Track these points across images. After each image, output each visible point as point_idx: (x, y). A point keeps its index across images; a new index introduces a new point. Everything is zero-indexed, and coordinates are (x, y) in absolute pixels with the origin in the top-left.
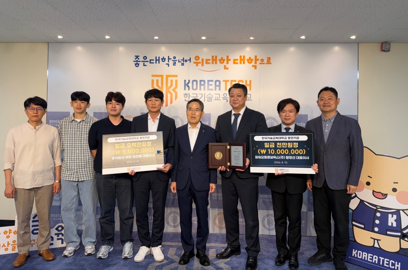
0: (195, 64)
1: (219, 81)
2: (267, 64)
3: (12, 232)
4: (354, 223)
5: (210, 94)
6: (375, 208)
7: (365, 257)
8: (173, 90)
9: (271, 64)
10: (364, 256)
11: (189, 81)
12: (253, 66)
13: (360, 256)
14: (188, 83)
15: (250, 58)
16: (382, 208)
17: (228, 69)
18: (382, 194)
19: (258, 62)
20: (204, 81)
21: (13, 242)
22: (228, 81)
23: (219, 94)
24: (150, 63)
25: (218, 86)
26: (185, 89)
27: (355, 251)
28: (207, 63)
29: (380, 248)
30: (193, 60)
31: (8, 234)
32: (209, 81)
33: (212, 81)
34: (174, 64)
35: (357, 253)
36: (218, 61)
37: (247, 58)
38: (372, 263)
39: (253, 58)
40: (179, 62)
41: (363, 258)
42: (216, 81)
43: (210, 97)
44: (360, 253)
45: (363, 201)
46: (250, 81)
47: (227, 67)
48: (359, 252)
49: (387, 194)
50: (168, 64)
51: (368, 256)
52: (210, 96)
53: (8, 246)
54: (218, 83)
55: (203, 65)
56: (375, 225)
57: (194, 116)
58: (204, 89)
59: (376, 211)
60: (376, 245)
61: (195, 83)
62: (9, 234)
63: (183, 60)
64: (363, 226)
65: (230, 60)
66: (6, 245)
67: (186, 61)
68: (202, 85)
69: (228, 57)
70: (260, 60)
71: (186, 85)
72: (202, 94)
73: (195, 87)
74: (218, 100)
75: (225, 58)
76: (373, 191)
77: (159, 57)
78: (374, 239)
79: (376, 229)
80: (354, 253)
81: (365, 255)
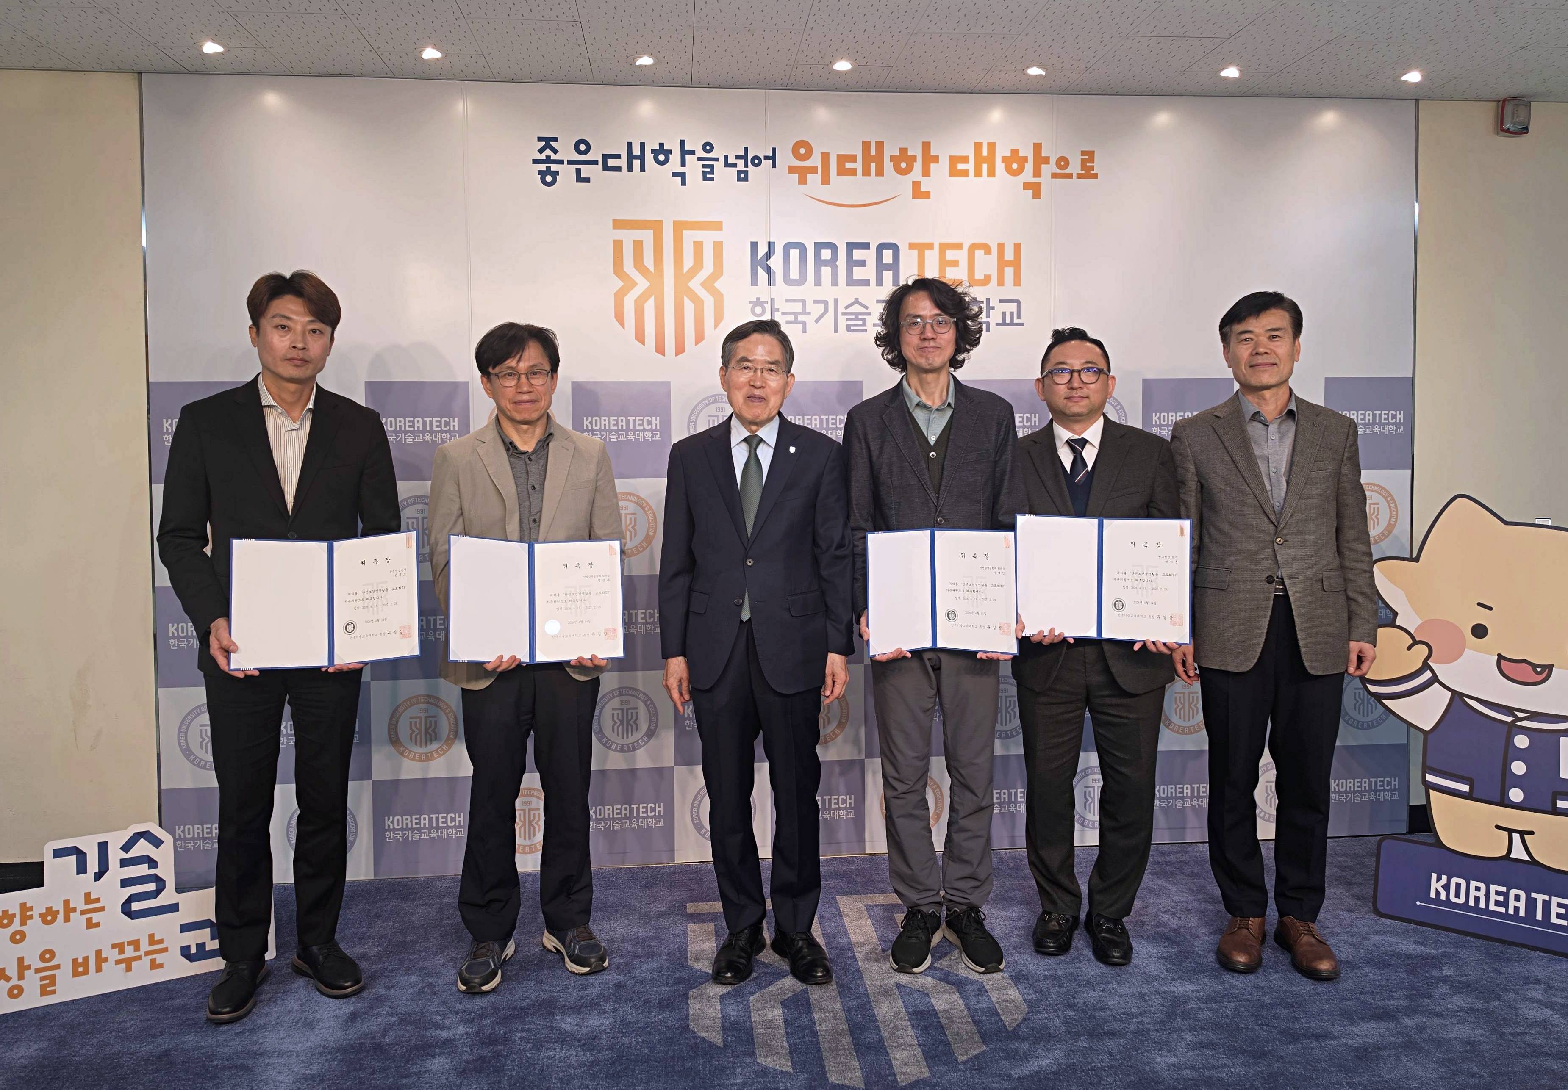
0: (796, 176)
4: (1429, 778)
5: (857, 301)
6: (1509, 719)
7: (1477, 899)
8: (703, 284)
11: (771, 245)
12: (1027, 186)
14: (768, 255)
16: (1534, 716)
18: (1534, 666)
19: (1047, 170)
20: (833, 247)
21: (42, 958)
22: (930, 246)
24: (606, 168)
25: (888, 267)
26: (755, 281)
27: (1439, 879)
28: (842, 171)
29: (1534, 862)
31: (16, 925)
32: (851, 247)
33: (866, 246)
34: (708, 175)
35: (1446, 887)
36: (888, 165)
39: (1027, 152)
40: (727, 165)
42: (881, 247)
45: (1462, 695)
46: (1017, 247)
47: (923, 188)
49: (1551, 666)
50: (683, 176)
51: (1487, 895)
53: (21, 977)
54: (888, 256)
55: (825, 180)
57: (757, 392)
58: (835, 282)
59: (1513, 729)
60: (1518, 853)
61: (795, 254)
62: (23, 923)
63: (745, 157)
64: (1466, 788)
65: (936, 159)
66: (12, 971)
67: (757, 161)
68: (826, 263)
70: (1053, 161)
71: (760, 262)
72: (826, 303)
73: (795, 274)
75: (916, 151)
76: (1500, 657)
77: (642, 145)
78: (1510, 832)
79: (1516, 795)
80: (1436, 885)
81: (1478, 889)
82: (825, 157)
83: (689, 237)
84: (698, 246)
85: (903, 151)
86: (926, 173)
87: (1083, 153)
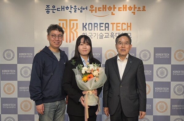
0: (91, 11)
1: (108, 24)
2: (142, 11)
5: (101, 33)
11: (86, 23)
12: (132, 12)
14: (86, 25)
15: (130, 6)
19: (136, 9)
20: (97, 24)
22: (115, 23)
23: (108, 33)
24: (58, 10)
25: (107, 27)
26: (83, 30)
30: (89, 8)
32: (100, 24)
33: (103, 24)
34: (75, 11)
36: (107, 9)
37: (128, 6)
39: (132, 6)
40: (79, 9)
42: (106, 24)
46: (131, 23)
50: (71, 11)
52: (101, 35)
55: (96, 12)
58: (97, 30)
61: (90, 25)
65: (116, 8)
67: (84, 9)
68: (96, 27)
69: (114, 6)
71: (84, 26)
72: (96, 34)
73: (90, 28)
74: (107, 37)
75: (112, 6)
77: (64, 6)
82: (96, 8)
83: (72, 22)
84: (73, 24)
85: (110, 6)
86: (114, 10)
87: (143, 6)
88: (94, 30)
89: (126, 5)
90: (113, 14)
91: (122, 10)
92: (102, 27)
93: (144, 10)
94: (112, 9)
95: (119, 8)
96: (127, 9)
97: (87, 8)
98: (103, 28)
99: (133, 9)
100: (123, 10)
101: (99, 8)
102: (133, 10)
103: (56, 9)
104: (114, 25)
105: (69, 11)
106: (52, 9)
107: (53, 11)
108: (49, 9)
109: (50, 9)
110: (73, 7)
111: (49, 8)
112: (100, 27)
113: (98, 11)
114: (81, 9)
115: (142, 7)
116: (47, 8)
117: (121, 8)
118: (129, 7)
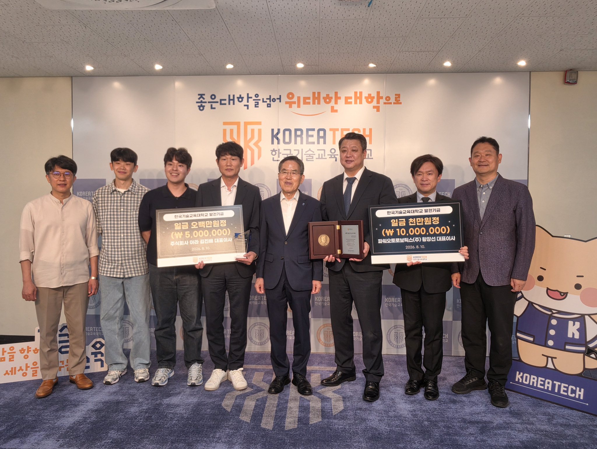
0: (288, 105)
1: (324, 130)
2: (394, 103)
3: (32, 349)
4: (518, 334)
5: (310, 150)
6: (550, 313)
7: (533, 382)
8: (254, 144)
9: (401, 103)
10: (532, 380)
11: (279, 130)
12: (374, 107)
13: (526, 381)
14: (278, 134)
15: (370, 95)
16: (559, 312)
17: (336, 111)
18: (560, 293)
19: (382, 101)
20: (301, 130)
21: (33, 364)
22: (338, 130)
23: (324, 150)
24: (221, 104)
25: (322, 137)
26: (273, 143)
27: (519, 374)
28: (305, 103)
29: (556, 370)
30: (284, 99)
31: (26, 353)
32: (308, 130)
33: (313, 130)
34: (256, 105)
35: (522, 377)
36: (322, 101)
37: (365, 94)
38: (543, 390)
39: (374, 94)
40: (263, 102)
41: (531, 384)
42: (319, 130)
43: (310, 155)
44: (526, 377)
45: (532, 303)
46: (371, 130)
47: (335, 109)
48: (525, 375)
49: (567, 293)
50: (248, 106)
51: (537, 381)
52: (310, 152)
53: (26, 370)
54: (322, 134)
55: (299, 106)
56: (548, 337)
57: (289, 181)
58: (302, 143)
59: (551, 317)
60: (550, 365)
61: (287, 133)
62: (28, 352)
63: (270, 99)
64: (532, 339)
65: (340, 98)
66: (24, 368)
67: (274, 100)
68: (299, 136)
69: (336, 93)
70: (384, 98)
71: (275, 136)
72: (298, 150)
73: (287, 140)
74: (322, 158)
75: (332, 95)
76: (548, 289)
77: (234, 96)
78: (548, 357)
79: (551, 343)
80: (518, 376)
81: (534, 379)
82: (299, 98)
83: (250, 127)
84: (253, 130)
85: (328, 95)
86: (336, 103)
87: (396, 95)
88: (296, 143)
89: (361, 93)
90: (333, 110)
91: (353, 102)
92: (312, 136)
93: (398, 101)
94: (333, 100)
95: (347, 98)
96: (364, 100)
97: (280, 99)
98: (315, 139)
99: (375, 100)
100: (356, 103)
101: (305, 99)
102: (375, 103)
103: (217, 102)
104: (336, 132)
105: (245, 105)
106: (209, 102)
107: (211, 105)
108: (203, 101)
109: (206, 102)
110: (251, 98)
111: (204, 99)
112: (308, 136)
113: (304, 104)
114: (268, 101)
115: (394, 96)
116: (199, 99)
117: (351, 98)
118: (367, 96)
